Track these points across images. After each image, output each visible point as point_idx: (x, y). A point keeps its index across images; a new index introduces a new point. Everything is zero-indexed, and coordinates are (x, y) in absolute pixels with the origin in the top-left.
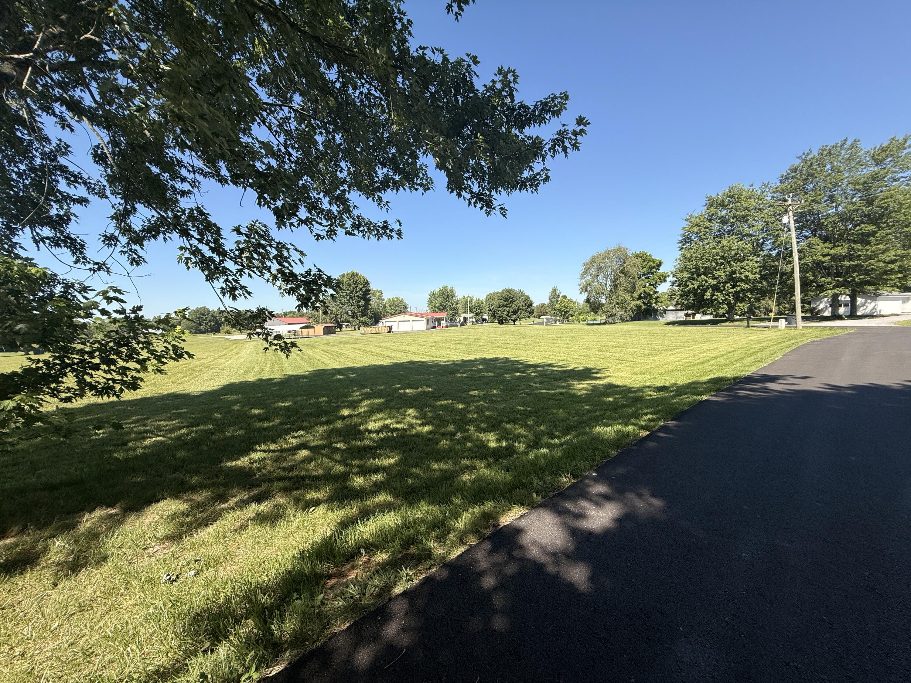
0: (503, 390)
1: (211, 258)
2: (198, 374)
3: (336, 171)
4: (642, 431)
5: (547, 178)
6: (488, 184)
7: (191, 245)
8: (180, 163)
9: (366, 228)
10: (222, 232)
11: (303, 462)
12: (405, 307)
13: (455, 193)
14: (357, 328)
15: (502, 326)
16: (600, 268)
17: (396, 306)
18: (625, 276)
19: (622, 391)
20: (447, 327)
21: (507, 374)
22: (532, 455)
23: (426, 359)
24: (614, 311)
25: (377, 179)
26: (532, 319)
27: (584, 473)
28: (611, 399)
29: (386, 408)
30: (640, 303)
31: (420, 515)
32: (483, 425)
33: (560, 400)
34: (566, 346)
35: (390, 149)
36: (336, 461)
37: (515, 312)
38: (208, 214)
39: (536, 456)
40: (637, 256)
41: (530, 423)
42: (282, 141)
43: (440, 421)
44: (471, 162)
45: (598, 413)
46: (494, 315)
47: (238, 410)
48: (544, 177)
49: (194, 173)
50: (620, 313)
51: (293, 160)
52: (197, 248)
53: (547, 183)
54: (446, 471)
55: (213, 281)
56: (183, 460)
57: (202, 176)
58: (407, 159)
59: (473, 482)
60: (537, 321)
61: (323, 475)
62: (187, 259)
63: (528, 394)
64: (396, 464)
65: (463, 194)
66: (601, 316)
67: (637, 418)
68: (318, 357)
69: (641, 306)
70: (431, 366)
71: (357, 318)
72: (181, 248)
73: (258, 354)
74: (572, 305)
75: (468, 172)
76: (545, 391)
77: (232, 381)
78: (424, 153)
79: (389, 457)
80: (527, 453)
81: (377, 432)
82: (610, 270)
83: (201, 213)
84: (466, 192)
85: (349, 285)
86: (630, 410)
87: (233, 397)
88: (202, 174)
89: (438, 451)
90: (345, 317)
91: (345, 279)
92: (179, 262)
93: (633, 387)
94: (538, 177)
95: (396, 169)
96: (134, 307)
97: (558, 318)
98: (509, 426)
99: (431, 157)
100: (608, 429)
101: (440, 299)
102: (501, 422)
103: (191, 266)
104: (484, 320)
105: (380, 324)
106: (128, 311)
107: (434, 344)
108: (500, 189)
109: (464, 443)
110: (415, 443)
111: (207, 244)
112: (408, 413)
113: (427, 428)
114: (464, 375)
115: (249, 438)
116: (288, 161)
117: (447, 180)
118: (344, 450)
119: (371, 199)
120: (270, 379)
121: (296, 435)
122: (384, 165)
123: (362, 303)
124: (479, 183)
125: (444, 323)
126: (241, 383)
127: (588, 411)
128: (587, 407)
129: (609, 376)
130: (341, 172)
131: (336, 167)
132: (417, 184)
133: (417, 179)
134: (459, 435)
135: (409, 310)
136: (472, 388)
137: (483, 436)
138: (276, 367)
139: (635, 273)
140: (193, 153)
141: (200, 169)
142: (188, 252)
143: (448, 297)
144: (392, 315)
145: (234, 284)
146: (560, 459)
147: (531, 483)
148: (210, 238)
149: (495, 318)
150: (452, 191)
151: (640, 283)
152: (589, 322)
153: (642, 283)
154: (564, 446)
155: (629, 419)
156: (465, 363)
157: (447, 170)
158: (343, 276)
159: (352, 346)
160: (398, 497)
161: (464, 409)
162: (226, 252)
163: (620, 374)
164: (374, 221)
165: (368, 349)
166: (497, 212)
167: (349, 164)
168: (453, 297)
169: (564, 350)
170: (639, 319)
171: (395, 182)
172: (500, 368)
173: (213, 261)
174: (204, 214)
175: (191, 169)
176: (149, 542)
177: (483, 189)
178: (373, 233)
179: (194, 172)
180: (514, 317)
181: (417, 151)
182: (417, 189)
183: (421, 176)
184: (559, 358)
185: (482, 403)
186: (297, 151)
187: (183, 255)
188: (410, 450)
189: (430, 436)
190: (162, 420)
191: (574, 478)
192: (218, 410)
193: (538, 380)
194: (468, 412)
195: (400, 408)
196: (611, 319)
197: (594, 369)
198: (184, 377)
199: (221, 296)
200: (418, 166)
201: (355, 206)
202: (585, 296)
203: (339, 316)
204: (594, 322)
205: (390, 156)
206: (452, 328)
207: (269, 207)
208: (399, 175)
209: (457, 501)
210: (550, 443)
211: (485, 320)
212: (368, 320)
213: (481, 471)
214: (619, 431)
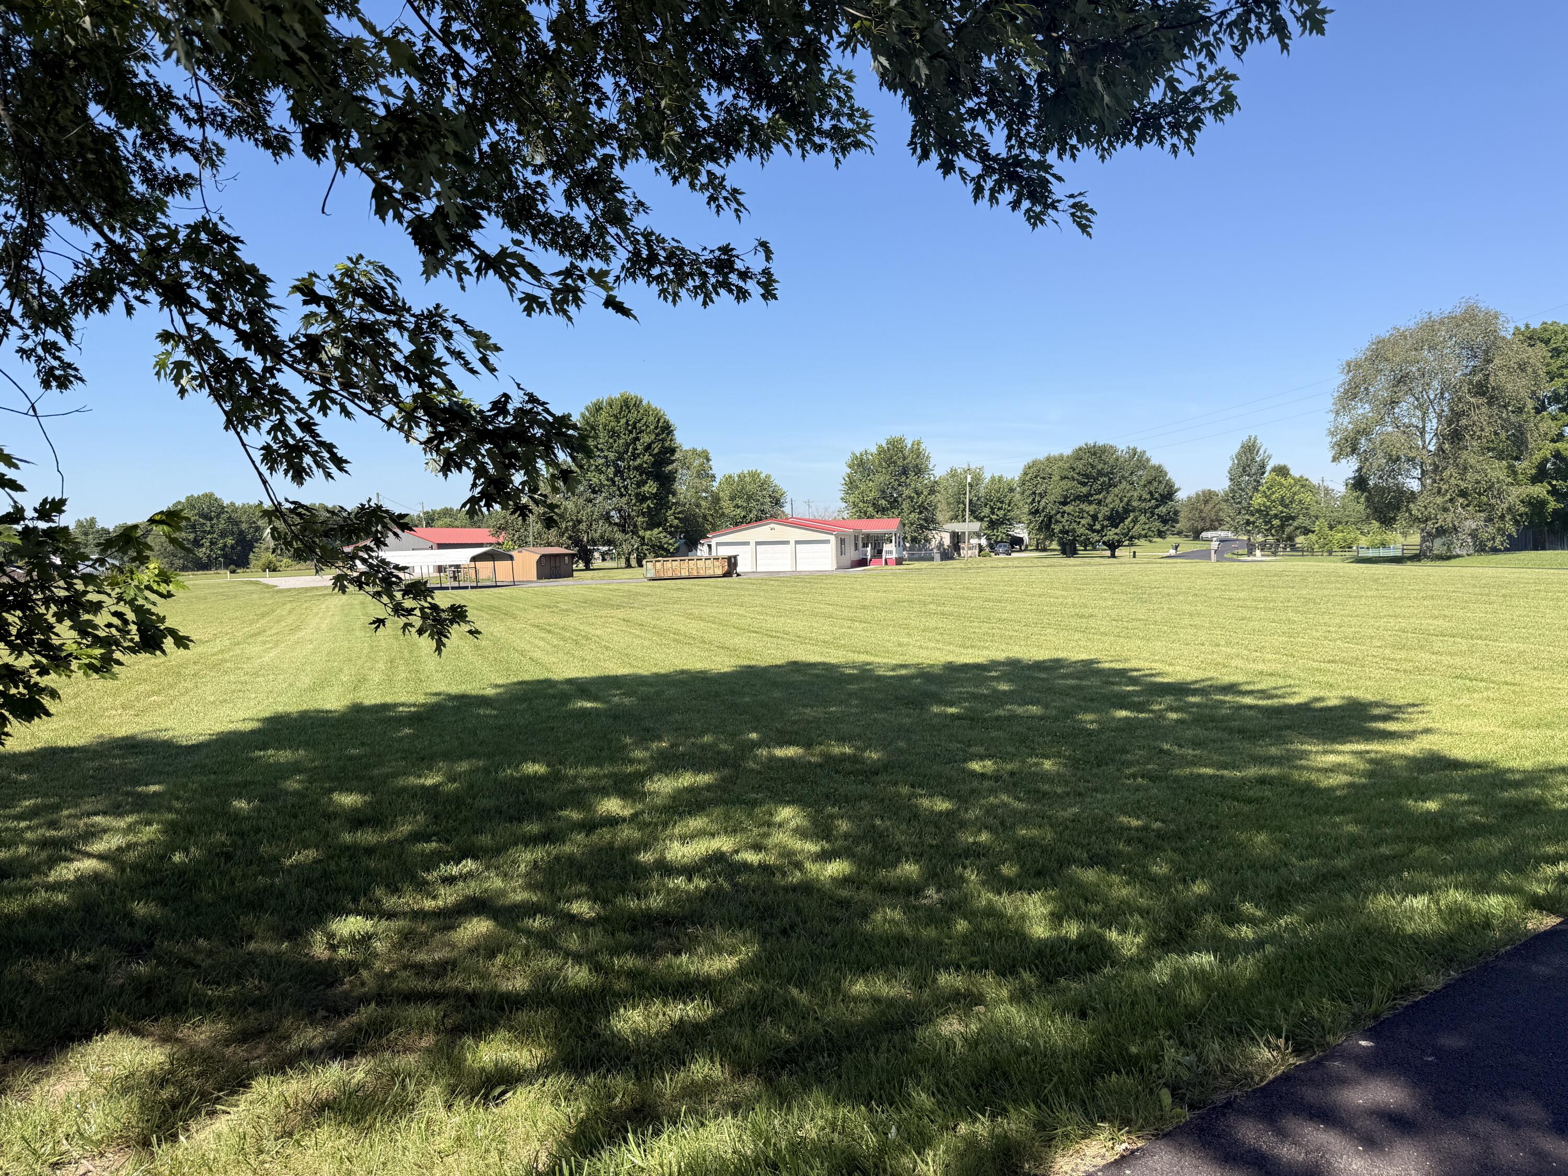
0: (1074, 763)
1: (240, 361)
2: (189, 685)
3: (588, 102)
4: (1535, 913)
5: (1228, 102)
6: (1037, 127)
7: (189, 327)
8: (167, 98)
9: (669, 270)
10: (271, 289)
11: (473, 950)
12: (777, 502)
13: (935, 158)
14: (633, 562)
15: (1072, 561)
16: (1401, 380)
17: (749, 498)
18: (1490, 404)
19: (1472, 779)
20: (899, 561)
21: (1086, 710)
22: (1161, 972)
23: (834, 657)
24: (1449, 517)
25: (703, 124)
26: (1172, 540)
27: (1330, 1038)
28: (1432, 806)
29: (715, 802)
30: (1540, 491)
31: (810, 1131)
32: (1008, 870)
33: (1258, 800)
34: (1285, 628)
35: (743, 30)
36: (567, 954)
37: (1115, 519)
38: (237, 239)
39: (1177, 975)
40: (1532, 338)
41: (1160, 869)
42: (436, 24)
43: (875, 846)
44: (988, 63)
45: (1385, 850)
46: (1046, 527)
47: (296, 793)
48: (1217, 97)
49: (202, 126)
50: (1470, 524)
51: (465, 77)
52: (206, 336)
53: (1227, 117)
54: (891, 1003)
55: (245, 429)
56: (152, 927)
57: (221, 133)
58: (795, 63)
59: (973, 1043)
60: (1188, 546)
61: (527, 995)
62: (181, 366)
63: (1153, 778)
64: (743, 971)
65: (958, 164)
66: (1405, 535)
67: (1519, 870)
68: (522, 645)
69: (1543, 503)
70: (852, 679)
71: (635, 532)
72: (166, 337)
73: (350, 631)
74: (1308, 498)
75: (977, 93)
76: (1209, 771)
77: (280, 709)
78: (843, 45)
79: (719, 950)
80: (1143, 963)
81: (689, 871)
82: (1435, 384)
83: (218, 237)
84: (968, 156)
85: (614, 434)
86: (1497, 845)
87: (285, 756)
88: (221, 126)
89: (868, 942)
90: (601, 528)
91: (603, 418)
92: (158, 373)
93: (1511, 770)
94: (1198, 99)
95: (759, 90)
96: (45, 501)
97: (1260, 538)
98: (1090, 876)
99: (864, 53)
100: (1419, 902)
101: (882, 478)
102: (1065, 861)
103: (188, 387)
104: (1016, 542)
105: (702, 551)
106: (29, 513)
107: (860, 614)
108: (1074, 141)
109: (948, 923)
110: (799, 912)
111: (232, 325)
112: (778, 819)
113: (836, 868)
114: (952, 710)
115: (326, 875)
116: (452, 83)
117: (909, 120)
118: (590, 923)
119: (684, 182)
120: (385, 707)
121: (455, 870)
122: (724, 79)
123: (651, 487)
124: (1009, 125)
125: (890, 550)
126: (304, 715)
127: (1354, 841)
128: (1351, 828)
129: (1427, 731)
130: (600, 105)
131: (586, 91)
132: (820, 132)
133: (822, 117)
134: (932, 895)
135: (787, 509)
136: (973, 750)
137: (1005, 902)
138: (402, 673)
139: (1524, 393)
140: (202, 73)
141: (215, 112)
142: (182, 347)
143: (905, 472)
144: (739, 523)
145: (299, 433)
146: (1254, 987)
147: (1158, 1058)
148: (239, 307)
149: (1051, 536)
150: (925, 156)
151: (1543, 427)
152: (1364, 553)
153: (1548, 426)
154: (1269, 949)
155: (1493, 874)
156: (955, 672)
157: (912, 90)
158: (598, 408)
159: (620, 613)
160: (744, 1073)
161: (948, 814)
162: (282, 344)
163: (1466, 725)
164: (692, 245)
165: (663, 624)
166: (1062, 216)
167: (623, 81)
168: (919, 471)
169: (1278, 641)
170: (1538, 545)
171: (756, 130)
172: (1065, 692)
173: (247, 372)
174: (226, 238)
175: (192, 114)
176: (65, 1146)
177: (1022, 143)
178: (691, 283)
179: (202, 122)
180: (1112, 534)
181: (824, 39)
182: (820, 148)
183: (834, 104)
184: (1261, 667)
185: (1005, 798)
186: (479, 51)
187: (168, 354)
188: (784, 932)
189: (845, 893)
190: (96, 814)
191: (1297, 1052)
192: (242, 790)
193: (1189, 734)
194: (963, 825)
195: (754, 804)
196: (1438, 542)
197: (1377, 704)
198: (154, 693)
199: (264, 469)
200: (826, 78)
201: (641, 203)
202: (1349, 467)
203: (583, 526)
204: (1383, 553)
205: (744, 50)
206: (917, 565)
207: (399, 217)
208: (768, 108)
209: (923, 1099)
210: (1223, 938)
211: (1019, 541)
212: (665, 539)
213: (1000, 1012)
214: (1454, 911)
